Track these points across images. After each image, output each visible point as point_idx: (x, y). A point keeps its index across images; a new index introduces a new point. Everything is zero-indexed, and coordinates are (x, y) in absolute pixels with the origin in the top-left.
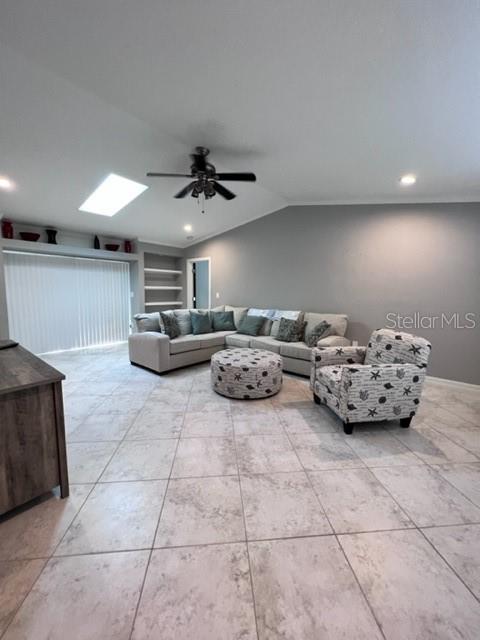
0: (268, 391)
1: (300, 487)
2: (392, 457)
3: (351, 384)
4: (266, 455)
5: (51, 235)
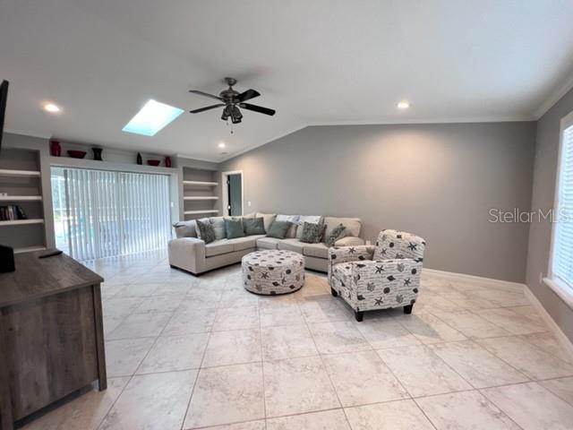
0: (292, 287)
1: (315, 369)
2: (394, 339)
3: (359, 277)
4: (287, 342)
5: (97, 153)
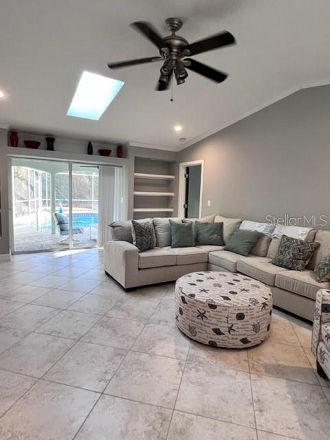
5: (49, 143)
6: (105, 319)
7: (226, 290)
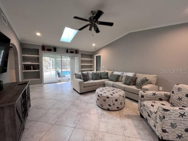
0: (118, 108)
3: (164, 118)
5: (55, 49)
6: (74, 103)
7: (111, 92)
